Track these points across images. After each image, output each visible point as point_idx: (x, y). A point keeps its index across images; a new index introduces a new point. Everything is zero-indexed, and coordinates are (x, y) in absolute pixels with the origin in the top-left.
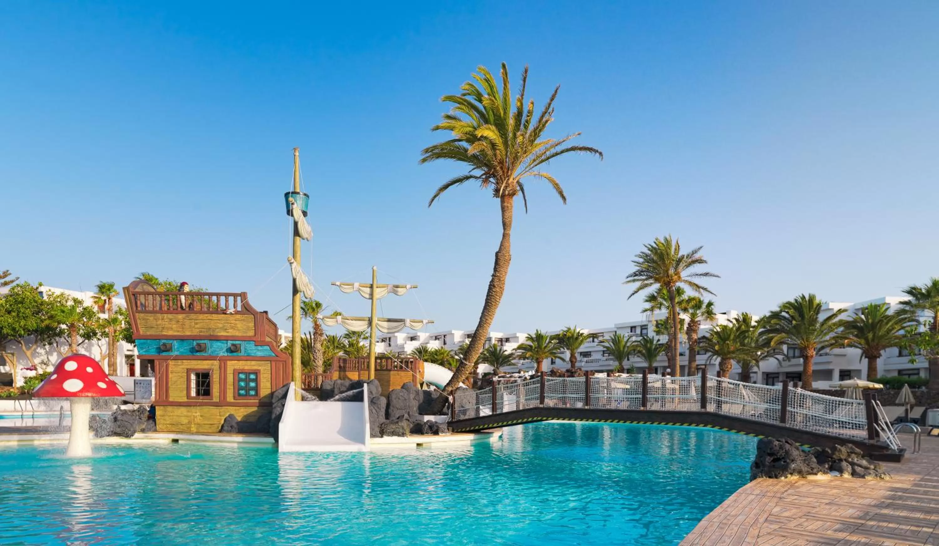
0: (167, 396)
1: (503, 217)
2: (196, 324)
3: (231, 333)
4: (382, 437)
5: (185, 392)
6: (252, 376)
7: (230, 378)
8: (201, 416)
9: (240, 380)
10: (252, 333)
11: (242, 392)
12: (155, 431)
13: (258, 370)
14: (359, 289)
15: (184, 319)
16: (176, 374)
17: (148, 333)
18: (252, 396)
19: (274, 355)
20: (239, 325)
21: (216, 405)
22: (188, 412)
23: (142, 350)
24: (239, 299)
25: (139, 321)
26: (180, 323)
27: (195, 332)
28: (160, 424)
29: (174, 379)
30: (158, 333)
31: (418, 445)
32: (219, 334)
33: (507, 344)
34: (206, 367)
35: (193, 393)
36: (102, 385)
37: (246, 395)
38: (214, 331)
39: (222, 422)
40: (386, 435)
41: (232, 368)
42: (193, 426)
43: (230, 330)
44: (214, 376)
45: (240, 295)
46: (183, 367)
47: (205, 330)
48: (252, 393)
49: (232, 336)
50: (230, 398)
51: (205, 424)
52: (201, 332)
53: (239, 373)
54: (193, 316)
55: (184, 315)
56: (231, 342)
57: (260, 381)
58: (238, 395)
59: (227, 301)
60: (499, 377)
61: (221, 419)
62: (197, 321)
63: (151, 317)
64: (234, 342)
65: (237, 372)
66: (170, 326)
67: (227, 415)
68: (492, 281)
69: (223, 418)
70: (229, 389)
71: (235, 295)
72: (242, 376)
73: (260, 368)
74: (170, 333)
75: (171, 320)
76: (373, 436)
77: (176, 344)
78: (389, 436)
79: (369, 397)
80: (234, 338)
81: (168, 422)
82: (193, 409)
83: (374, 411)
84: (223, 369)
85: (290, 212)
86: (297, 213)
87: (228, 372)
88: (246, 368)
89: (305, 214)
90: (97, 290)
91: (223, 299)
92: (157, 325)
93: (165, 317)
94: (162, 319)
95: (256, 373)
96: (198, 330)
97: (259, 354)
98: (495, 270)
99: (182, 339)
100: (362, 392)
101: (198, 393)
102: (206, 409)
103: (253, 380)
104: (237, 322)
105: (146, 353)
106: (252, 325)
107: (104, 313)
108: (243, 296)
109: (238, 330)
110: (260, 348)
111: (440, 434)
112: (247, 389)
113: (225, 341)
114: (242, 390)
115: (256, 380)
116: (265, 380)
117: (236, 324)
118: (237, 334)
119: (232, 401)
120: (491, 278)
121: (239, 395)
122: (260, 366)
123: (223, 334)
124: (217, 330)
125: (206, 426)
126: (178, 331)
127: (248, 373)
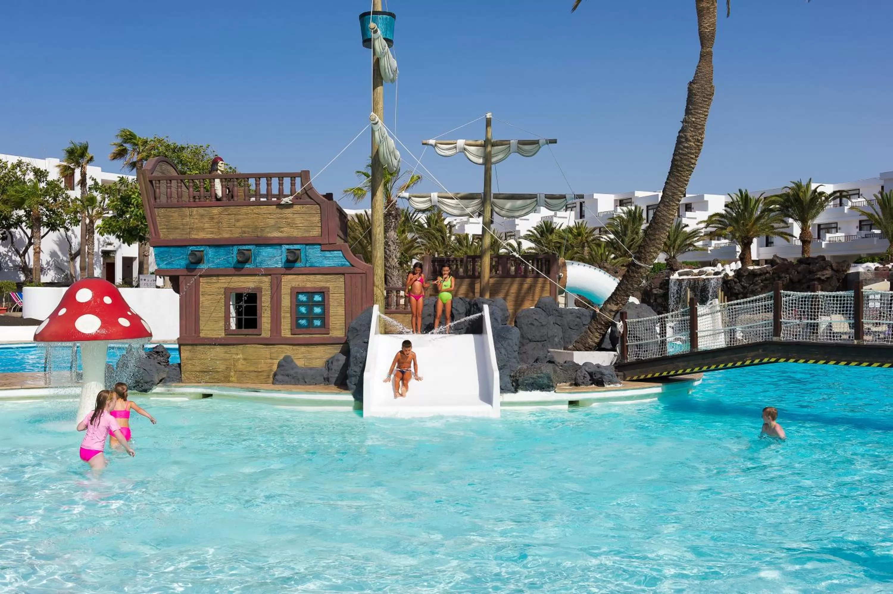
0: (197, 331)
1: (700, 25)
2: (238, 220)
3: (287, 232)
4: (516, 391)
5: (222, 324)
6: (317, 298)
7: (286, 302)
8: (245, 359)
9: (301, 304)
10: (316, 232)
11: (303, 322)
12: (180, 380)
13: (325, 288)
14: (465, 149)
15: (220, 214)
16: (210, 297)
17: (171, 237)
18: (317, 327)
19: (348, 263)
20: (298, 220)
21: (267, 343)
22: (226, 353)
23: (163, 261)
24: (298, 180)
25: (158, 219)
26: (215, 221)
27: (236, 234)
28: (186, 371)
29: (206, 303)
30: (185, 237)
31: (572, 403)
32: (269, 235)
33: (688, 214)
34: (251, 285)
35: (233, 326)
36: (124, 322)
37: (308, 327)
38: (262, 231)
39: (275, 368)
40: (522, 390)
41: (289, 286)
42: (232, 374)
43: (285, 229)
44: (263, 299)
45: (300, 175)
46: (218, 285)
47: (250, 230)
48: (317, 323)
49: (288, 238)
50: (286, 332)
51: (250, 372)
52: (244, 232)
53: (298, 293)
54: (232, 209)
55: (220, 209)
56: (287, 247)
57: (329, 304)
58: (296, 327)
59: (281, 184)
60: (680, 275)
61: (273, 364)
62: (240, 217)
63: (175, 214)
64: (291, 247)
65: (296, 292)
66: (202, 225)
67: (281, 358)
68: (682, 131)
69: (276, 362)
70: (284, 317)
71: (293, 177)
72: (303, 298)
73: (328, 285)
74: (202, 235)
75: (202, 216)
76: (503, 390)
77: (210, 252)
78: (526, 390)
79: (493, 327)
80: (291, 241)
81: (198, 369)
82: (233, 349)
83: (503, 351)
84: (276, 288)
85: (367, 42)
86: (380, 44)
87: (283, 291)
88: (309, 285)
89: (389, 42)
90: (64, 155)
91: (275, 181)
92: (183, 225)
93: (195, 213)
94: (190, 215)
95: (323, 292)
96: (239, 230)
97: (327, 263)
98: (688, 111)
99: (217, 245)
100: (481, 319)
101: (239, 325)
102: (252, 350)
103: (318, 304)
104: (295, 216)
105: (168, 267)
106: (317, 219)
107: (73, 189)
108: (305, 175)
109: (297, 228)
110: (328, 254)
111: (607, 386)
112: (310, 317)
113: (278, 247)
114: (302, 319)
115: (322, 304)
116: (336, 304)
117: (294, 219)
118: (296, 233)
119: (288, 335)
120: (681, 125)
121: (299, 326)
122: (327, 281)
123: (276, 234)
124: (267, 230)
125: (252, 374)
126: (212, 233)
127: (310, 294)
